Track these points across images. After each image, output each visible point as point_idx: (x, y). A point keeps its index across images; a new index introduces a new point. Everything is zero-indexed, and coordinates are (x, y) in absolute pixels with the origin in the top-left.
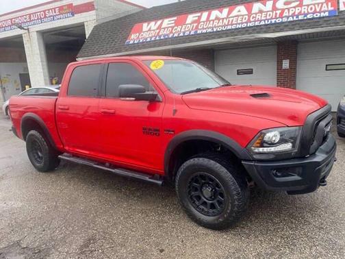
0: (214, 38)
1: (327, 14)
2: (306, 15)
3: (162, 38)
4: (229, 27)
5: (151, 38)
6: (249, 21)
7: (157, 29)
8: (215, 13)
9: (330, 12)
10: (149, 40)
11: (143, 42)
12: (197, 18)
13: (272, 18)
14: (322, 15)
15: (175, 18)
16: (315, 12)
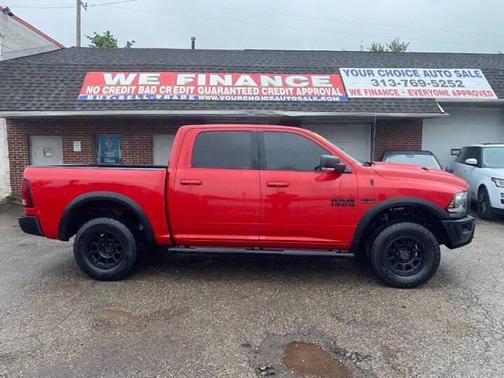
0: (224, 109)
1: (338, 99)
2: (319, 97)
3: (145, 98)
4: (240, 98)
5: (126, 96)
6: (260, 95)
7: (132, 84)
8: (215, 78)
9: (340, 97)
10: (122, 98)
11: (111, 101)
12: (191, 80)
13: (285, 95)
14: (334, 99)
15: (158, 74)
16: (326, 96)
